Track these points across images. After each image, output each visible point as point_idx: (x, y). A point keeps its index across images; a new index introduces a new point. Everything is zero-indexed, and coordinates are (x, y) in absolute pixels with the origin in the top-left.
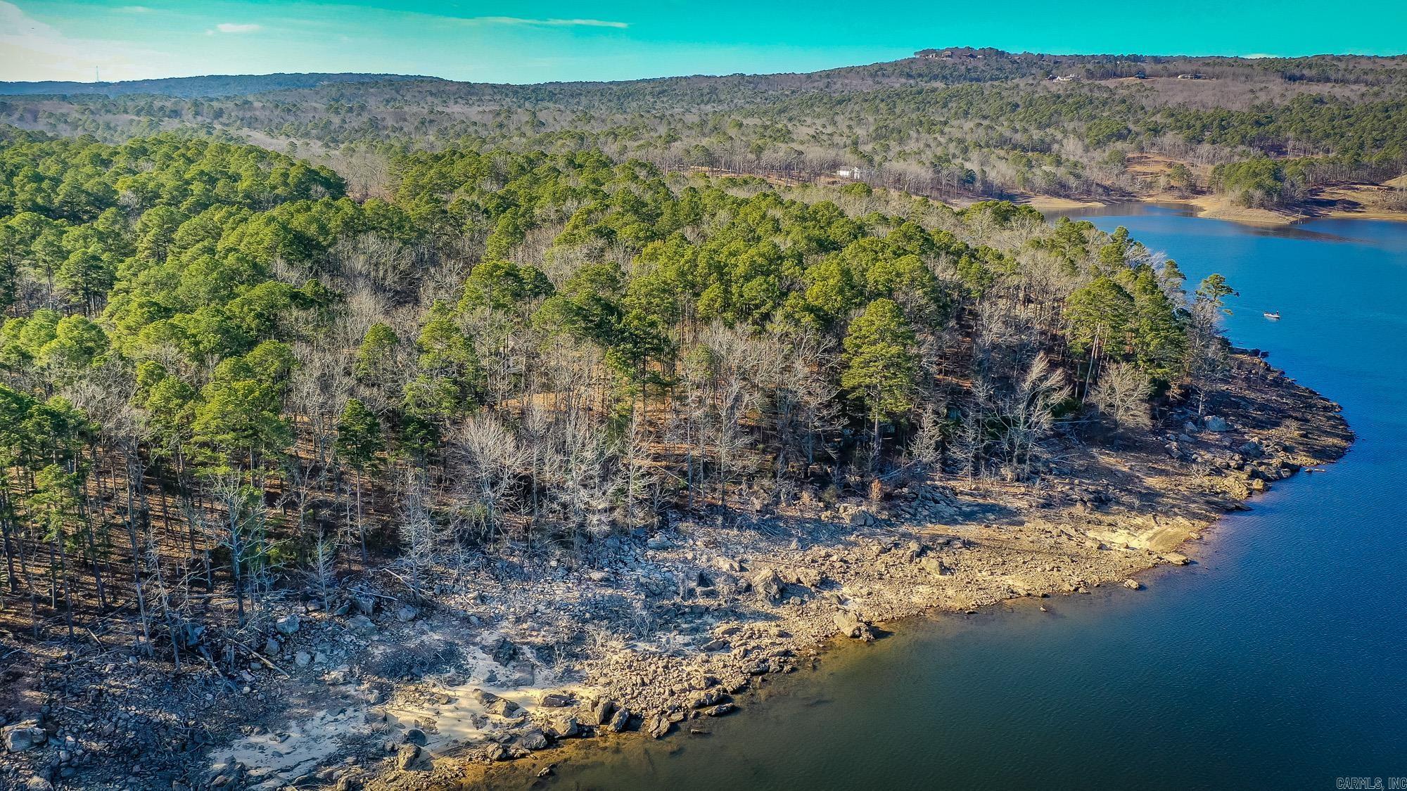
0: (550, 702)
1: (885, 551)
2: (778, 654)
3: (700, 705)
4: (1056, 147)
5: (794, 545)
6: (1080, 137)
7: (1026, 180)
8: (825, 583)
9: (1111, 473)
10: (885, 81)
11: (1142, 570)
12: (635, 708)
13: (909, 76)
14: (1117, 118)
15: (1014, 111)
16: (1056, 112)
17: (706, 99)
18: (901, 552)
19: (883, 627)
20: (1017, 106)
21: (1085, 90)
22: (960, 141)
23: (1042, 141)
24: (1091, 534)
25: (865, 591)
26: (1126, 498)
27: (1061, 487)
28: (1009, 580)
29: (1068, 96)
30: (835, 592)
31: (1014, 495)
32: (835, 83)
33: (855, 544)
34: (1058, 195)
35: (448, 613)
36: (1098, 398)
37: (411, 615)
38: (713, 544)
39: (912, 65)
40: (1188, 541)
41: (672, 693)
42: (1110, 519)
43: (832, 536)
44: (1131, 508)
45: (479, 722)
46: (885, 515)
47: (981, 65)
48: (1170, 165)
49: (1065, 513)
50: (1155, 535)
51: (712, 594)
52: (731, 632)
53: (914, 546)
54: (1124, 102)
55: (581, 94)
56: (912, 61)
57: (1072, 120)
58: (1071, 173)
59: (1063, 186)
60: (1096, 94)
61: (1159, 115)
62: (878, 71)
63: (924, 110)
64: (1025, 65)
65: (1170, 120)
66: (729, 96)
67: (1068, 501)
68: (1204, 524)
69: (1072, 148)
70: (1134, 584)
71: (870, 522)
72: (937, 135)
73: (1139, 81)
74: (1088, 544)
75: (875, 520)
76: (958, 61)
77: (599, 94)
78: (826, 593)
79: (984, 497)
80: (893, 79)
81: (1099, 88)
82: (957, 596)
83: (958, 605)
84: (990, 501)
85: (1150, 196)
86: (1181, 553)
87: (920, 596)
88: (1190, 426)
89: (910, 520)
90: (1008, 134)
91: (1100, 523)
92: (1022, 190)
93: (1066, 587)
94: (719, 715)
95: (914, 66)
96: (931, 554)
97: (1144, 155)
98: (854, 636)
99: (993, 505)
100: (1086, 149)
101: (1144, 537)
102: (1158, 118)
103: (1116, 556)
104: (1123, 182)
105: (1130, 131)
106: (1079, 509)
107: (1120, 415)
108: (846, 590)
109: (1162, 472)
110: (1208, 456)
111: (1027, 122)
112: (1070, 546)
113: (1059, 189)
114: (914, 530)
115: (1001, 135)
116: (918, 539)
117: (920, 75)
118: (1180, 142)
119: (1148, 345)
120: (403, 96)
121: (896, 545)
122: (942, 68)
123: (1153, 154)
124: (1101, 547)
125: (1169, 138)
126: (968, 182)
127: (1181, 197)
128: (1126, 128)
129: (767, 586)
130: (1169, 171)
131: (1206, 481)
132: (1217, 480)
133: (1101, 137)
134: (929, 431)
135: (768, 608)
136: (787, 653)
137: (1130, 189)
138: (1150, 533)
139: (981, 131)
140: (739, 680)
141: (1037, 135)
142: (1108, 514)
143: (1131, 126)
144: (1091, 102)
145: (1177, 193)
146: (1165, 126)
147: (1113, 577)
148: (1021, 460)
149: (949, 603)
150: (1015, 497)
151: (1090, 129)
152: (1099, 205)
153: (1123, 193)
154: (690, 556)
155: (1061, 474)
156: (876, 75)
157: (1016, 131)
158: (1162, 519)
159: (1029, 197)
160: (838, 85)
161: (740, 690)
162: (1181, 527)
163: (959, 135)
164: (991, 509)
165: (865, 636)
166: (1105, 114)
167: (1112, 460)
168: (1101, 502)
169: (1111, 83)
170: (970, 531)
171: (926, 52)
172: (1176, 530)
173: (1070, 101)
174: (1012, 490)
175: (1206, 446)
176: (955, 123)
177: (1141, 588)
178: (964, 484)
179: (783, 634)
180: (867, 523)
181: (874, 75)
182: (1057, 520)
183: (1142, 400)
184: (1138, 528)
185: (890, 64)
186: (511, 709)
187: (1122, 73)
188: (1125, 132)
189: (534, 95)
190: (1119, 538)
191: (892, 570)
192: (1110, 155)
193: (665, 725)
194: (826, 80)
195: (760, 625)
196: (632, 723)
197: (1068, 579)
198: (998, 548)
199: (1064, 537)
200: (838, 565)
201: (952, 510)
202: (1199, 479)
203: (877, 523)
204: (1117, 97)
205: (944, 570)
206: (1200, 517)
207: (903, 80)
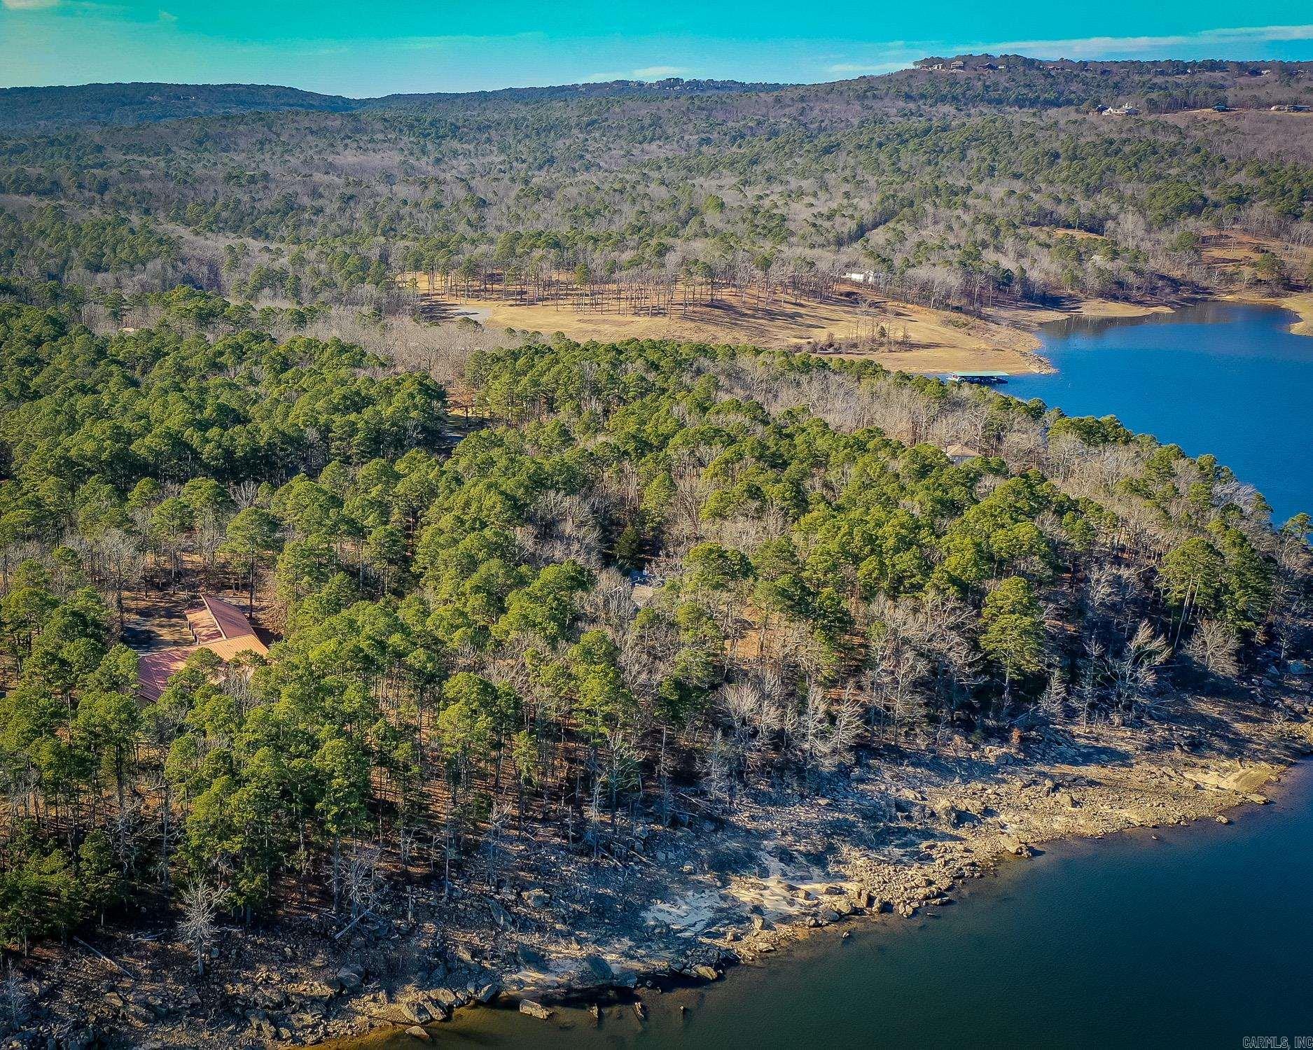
0: (830, 892)
1: (1025, 786)
2: (969, 864)
3: (927, 898)
4: (1110, 224)
5: (957, 781)
6: (1141, 210)
7: (1075, 279)
8: (988, 812)
9: (1202, 719)
10: (877, 105)
11: (1230, 807)
12: (886, 898)
13: (908, 97)
14: (1189, 178)
15: (1052, 164)
16: (1108, 169)
17: (649, 134)
18: (1039, 788)
19: (1037, 848)
20: (1057, 156)
21: (1146, 131)
22: (990, 219)
23: (1092, 216)
24: (1188, 775)
25: (1017, 818)
26: (1217, 742)
27: (1160, 732)
28: (1125, 814)
29: (1125, 142)
30: (995, 819)
31: (1123, 739)
32: (811, 109)
33: (1004, 781)
34: (1115, 298)
35: (734, 827)
36: (1193, 650)
37: (712, 828)
38: (896, 777)
39: (912, 81)
40: (1268, 782)
41: (906, 889)
42: (1203, 762)
43: (983, 773)
44: (1220, 752)
45: (791, 903)
46: (1021, 756)
47: (1003, 81)
48: (1257, 249)
49: (1166, 755)
50: (1241, 777)
51: (909, 818)
52: (931, 847)
53: (1049, 783)
54: (1198, 150)
55: (490, 127)
56: (910, 74)
57: (1129, 180)
58: (1131, 269)
59: (1120, 284)
60: (1160, 138)
61: (1243, 172)
62: (866, 89)
63: (936, 164)
64: (1062, 79)
65: (1258, 182)
66: (676, 130)
67: (1167, 745)
68: (1283, 767)
69: (1130, 225)
70: (1224, 820)
71: (1011, 761)
72: (960, 212)
73: (1219, 116)
74: (1186, 784)
75: (1015, 759)
76: (972, 74)
77: (512, 126)
78: (989, 820)
79: (1097, 740)
80: (887, 101)
81: (1165, 127)
82: (1087, 825)
83: (1089, 832)
84: (1101, 744)
85: (1231, 293)
86: (1261, 794)
87: (1059, 824)
88: (1273, 670)
89: (1041, 760)
90: (1049, 205)
91: (1195, 765)
92: (1070, 291)
93: (1171, 820)
94: (942, 904)
95: (915, 83)
96: (1062, 790)
97: (1224, 233)
98: (1017, 853)
99: (1105, 748)
100: (1149, 230)
101: (1231, 779)
102: (1242, 178)
103: (1209, 795)
104: (1197, 275)
105: (1205, 200)
106: (1177, 754)
107: (1211, 665)
108: (1002, 818)
109: (1246, 719)
110: (1288, 701)
111: (1071, 183)
112: (1171, 786)
113: (1116, 290)
114: (1046, 769)
115: (1040, 208)
116: (1052, 778)
117: (923, 96)
118: (1272, 218)
119: (1237, 601)
120: (278, 135)
121: (1035, 782)
122: (951, 85)
123: (1236, 233)
124: (1197, 787)
125: (1256, 211)
126: (1004, 284)
127: (1269, 295)
128: (1201, 197)
129: (948, 813)
130: (1257, 257)
131: (1286, 727)
132: (1295, 726)
133: (1168, 209)
134: (1056, 686)
135: (950, 831)
136: (973, 864)
137: (1205, 284)
138: (1236, 775)
139: (1013, 201)
140: (947, 883)
141: (1086, 206)
142: (1201, 757)
143: (1207, 192)
144: (1155, 153)
145: (1265, 290)
146: (1252, 192)
147: (1206, 813)
148: (1128, 708)
149: (1082, 830)
150: (1121, 738)
151: (1154, 195)
152: (1166, 310)
153: (1197, 288)
154: (883, 788)
155: (1160, 720)
156: (865, 97)
157: (1059, 201)
158: (1248, 763)
159: (1079, 301)
160: (816, 112)
161: (950, 889)
162: (1263, 771)
163: (988, 210)
164: (1104, 751)
165: (1025, 853)
166: (1173, 172)
167: (1204, 706)
168: (1195, 746)
169: (1178, 119)
170: (1092, 771)
171: (930, 62)
172: (1258, 772)
173: (1127, 149)
174: (1119, 734)
175: (1288, 691)
176: (979, 188)
177: (1229, 823)
178: (1080, 729)
179: (966, 850)
180: (1007, 761)
181: (862, 97)
182: (1159, 762)
183: (1230, 655)
184: (1227, 770)
185: (881, 79)
186: (808, 895)
187: (1195, 103)
188: (1200, 202)
189: (434, 130)
190: (1210, 780)
191: (1034, 802)
192: (1181, 238)
193: (909, 910)
194: (801, 105)
195: (948, 844)
196: (887, 908)
197: (1173, 813)
198: (1115, 786)
199: (1166, 778)
200: (993, 797)
201: (1072, 752)
202: (1280, 725)
203: (1017, 762)
204: (1188, 141)
205: (1075, 804)
206: (1280, 762)
207: (901, 104)
